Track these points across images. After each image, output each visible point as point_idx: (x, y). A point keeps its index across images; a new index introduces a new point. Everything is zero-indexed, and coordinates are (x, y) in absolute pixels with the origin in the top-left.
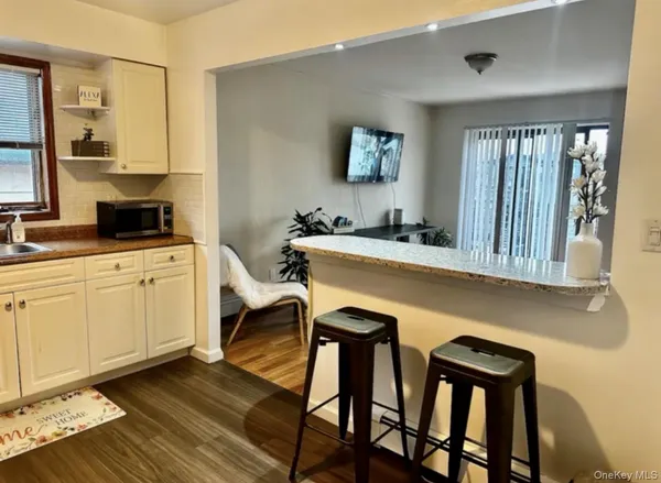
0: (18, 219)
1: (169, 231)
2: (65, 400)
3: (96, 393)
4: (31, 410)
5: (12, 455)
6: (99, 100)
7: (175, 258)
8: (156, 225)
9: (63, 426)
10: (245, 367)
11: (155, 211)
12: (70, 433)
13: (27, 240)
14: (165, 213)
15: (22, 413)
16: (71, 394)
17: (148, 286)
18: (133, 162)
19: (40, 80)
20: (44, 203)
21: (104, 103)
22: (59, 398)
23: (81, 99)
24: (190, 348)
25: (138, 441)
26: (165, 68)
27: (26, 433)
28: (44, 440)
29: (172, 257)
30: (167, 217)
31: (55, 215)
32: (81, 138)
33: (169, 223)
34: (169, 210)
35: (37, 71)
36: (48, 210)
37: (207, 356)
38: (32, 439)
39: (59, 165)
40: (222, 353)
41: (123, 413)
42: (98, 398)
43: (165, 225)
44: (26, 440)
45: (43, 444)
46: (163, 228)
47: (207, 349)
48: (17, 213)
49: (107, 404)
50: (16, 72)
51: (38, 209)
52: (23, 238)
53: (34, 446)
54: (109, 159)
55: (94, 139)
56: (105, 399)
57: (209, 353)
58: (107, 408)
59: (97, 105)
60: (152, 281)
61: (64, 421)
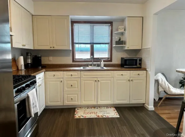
0: (102, 61)
1: (140, 66)
2: (107, 108)
3: (114, 109)
4: (99, 108)
5: (91, 117)
6: (123, 29)
7: (140, 74)
8: (136, 65)
9: (104, 114)
10: (161, 115)
11: (136, 60)
12: (104, 117)
13: (104, 66)
14: (139, 61)
15: (97, 108)
16: (109, 107)
17: (131, 82)
18: (131, 46)
19: (110, 26)
20: (109, 58)
21: (125, 30)
22: (106, 107)
23: (119, 30)
24: (144, 104)
25: (119, 125)
26: (143, 17)
27: (96, 113)
28: (98, 116)
29: (139, 74)
30: (140, 62)
31: (111, 61)
32: (118, 40)
33: (140, 64)
34: (141, 60)
35: (110, 24)
36: (110, 59)
37: (148, 108)
38: (96, 115)
39: (113, 48)
40: (154, 108)
41: (119, 117)
42: (115, 110)
43: (139, 64)
44: (95, 115)
45: (98, 117)
46: (138, 65)
47: (149, 105)
48: (102, 60)
49: (116, 113)
50: (105, 26)
51: (108, 59)
52: (103, 66)
53: (96, 117)
54: (124, 45)
55: (121, 40)
56: (116, 111)
57: (149, 107)
58: (116, 114)
59: (123, 31)
60: (132, 80)
61: (104, 113)
